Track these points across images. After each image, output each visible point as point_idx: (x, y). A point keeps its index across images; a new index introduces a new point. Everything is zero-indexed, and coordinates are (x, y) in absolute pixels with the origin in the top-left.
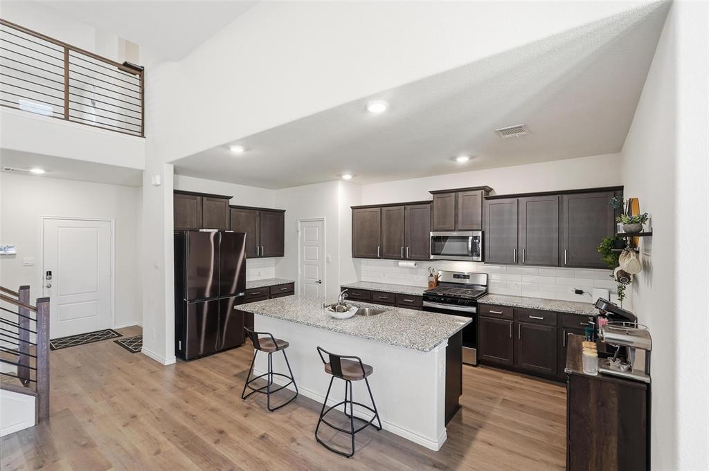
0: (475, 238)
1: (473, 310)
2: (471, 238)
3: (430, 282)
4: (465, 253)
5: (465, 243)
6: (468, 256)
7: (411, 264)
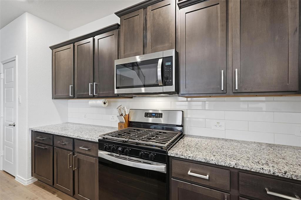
0: (166, 59)
1: (161, 167)
2: (160, 61)
3: (120, 124)
4: (154, 82)
5: (154, 69)
6: (157, 85)
7: (100, 102)
